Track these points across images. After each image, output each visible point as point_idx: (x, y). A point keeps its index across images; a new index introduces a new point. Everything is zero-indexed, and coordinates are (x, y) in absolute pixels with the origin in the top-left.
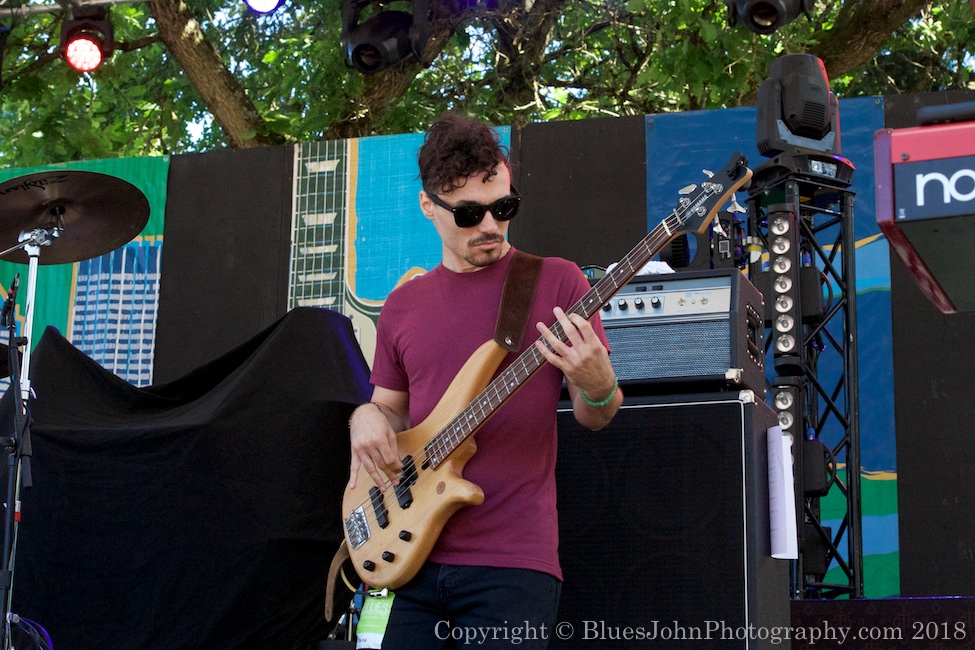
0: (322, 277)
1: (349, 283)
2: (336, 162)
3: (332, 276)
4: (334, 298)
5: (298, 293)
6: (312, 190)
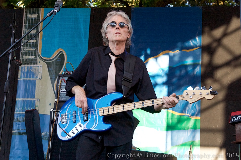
0: (31, 49)
1: (39, 51)
2: (37, 15)
3: (34, 49)
4: (35, 56)
5: (24, 54)
6: (29, 23)
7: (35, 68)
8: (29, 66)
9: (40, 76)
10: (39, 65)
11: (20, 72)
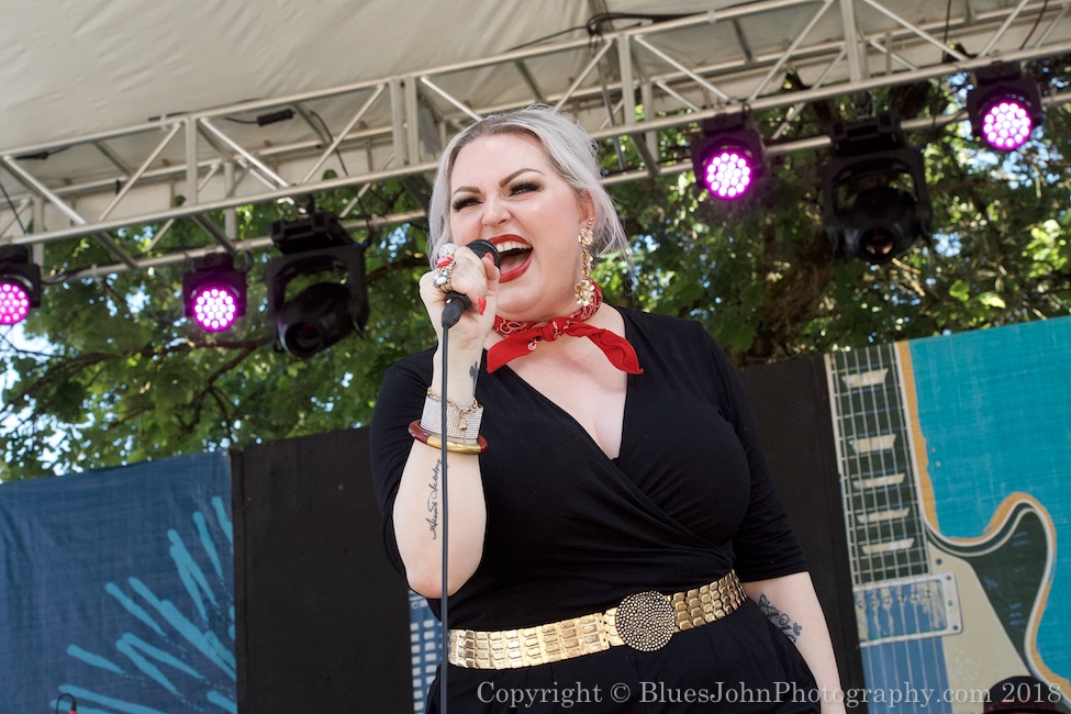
0: (889, 515)
1: (928, 518)
2: (884, 372)
3: (903, 513)
4: (912, 540)
5: (861, 536)
6: (857, 409)
7: (926, 588)
8: (898, 582)
9: (952, 618)
10: (937, 573)
11: (861, 614)
